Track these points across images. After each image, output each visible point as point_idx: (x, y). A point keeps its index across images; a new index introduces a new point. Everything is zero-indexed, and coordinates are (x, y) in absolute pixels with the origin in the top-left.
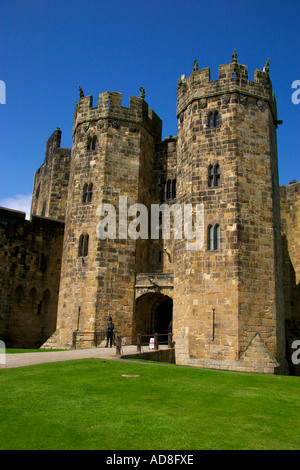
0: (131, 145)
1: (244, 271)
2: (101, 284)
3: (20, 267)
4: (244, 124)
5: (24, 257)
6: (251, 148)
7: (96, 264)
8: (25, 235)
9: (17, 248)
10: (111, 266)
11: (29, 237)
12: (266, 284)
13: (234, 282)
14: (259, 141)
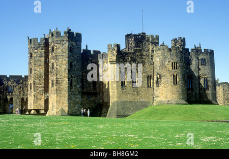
0: (41, 54)
1: (58, 92)
2: (34, 97)
3: (22, 92)
4: (60, 50)
5: (23, 89)
6: (61, 57)
7: (33, 91)
8: (23, 82)
9: (20, 87)
10: (37, 91)
11: (24, 83)
12: (65, 94)
13: (56, 95)
14: (64, 54)
